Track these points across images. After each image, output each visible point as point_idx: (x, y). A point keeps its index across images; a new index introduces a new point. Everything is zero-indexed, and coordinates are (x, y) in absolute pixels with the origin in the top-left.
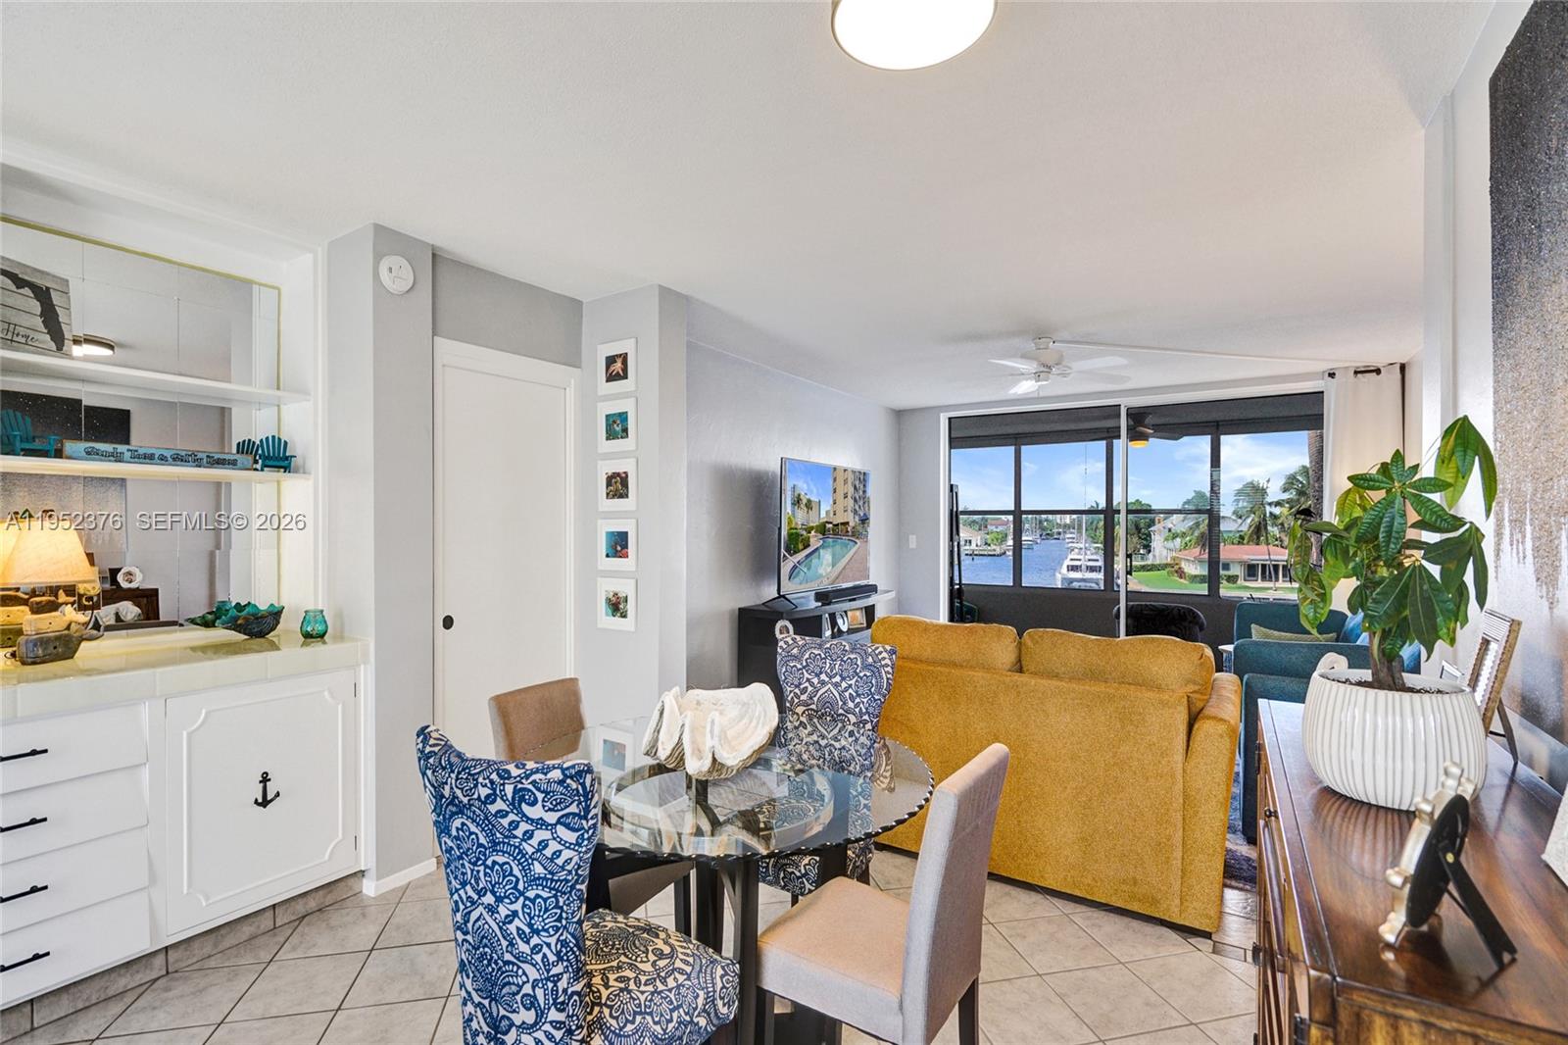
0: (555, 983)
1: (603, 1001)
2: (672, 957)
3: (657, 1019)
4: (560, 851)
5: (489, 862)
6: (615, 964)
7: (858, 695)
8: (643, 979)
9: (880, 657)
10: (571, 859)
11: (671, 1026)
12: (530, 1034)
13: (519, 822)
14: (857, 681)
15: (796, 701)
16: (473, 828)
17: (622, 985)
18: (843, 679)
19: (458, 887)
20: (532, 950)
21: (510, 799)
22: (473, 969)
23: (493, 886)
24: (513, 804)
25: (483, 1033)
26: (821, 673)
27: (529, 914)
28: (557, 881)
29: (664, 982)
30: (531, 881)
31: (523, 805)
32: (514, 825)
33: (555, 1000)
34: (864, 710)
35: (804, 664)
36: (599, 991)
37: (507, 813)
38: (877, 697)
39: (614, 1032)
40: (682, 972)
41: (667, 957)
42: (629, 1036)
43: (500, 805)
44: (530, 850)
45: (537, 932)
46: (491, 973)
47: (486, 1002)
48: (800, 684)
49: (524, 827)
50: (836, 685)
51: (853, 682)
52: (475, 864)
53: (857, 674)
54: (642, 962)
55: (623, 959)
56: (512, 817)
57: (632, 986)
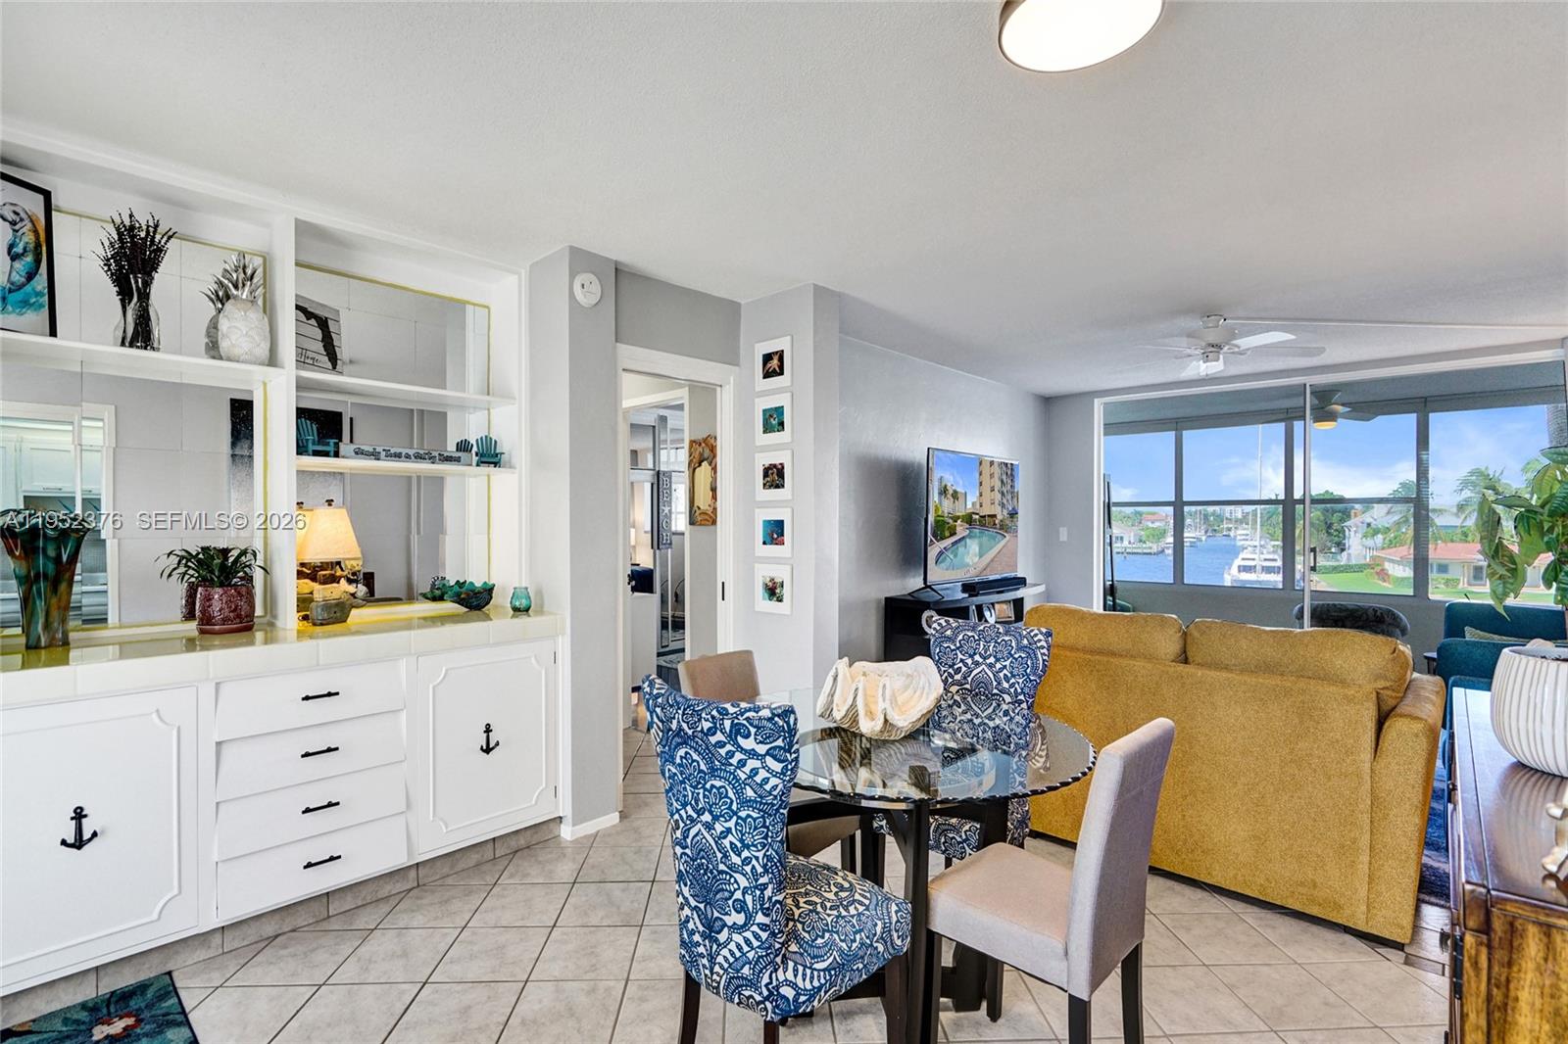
0: (762, 891)
1: (796, 918)
2: (852, 890)
3: (843, 938)
4: (768, 779)
5: (708, 786)
6: (803, 890)
7: (1013, 676)
8: (828, 905)
9: (1036, 639)
10: (777, 786)
11: (854, 945)
12: (740, 933)
13: (734, 752)
14: (1011, 662)
15: (950, 680)
16: (695, 756)
17: (811, 907)
18: (998, 660)
19: (679, 807)
20: (743, 862)
21: (728, 731)
22: (691, 877)
23: (711, 806)
24: (730, 736)
25: (699, 932)
26: (975, 654)
27: (741, 831)
28: (765, 804)
29: (847, 909)
30: (744, 803)
31: (739, 738)
32: (730, 754)
33: (761, 905)
34: (1019, 690)
35: (958, 645)
36: (791, 910)
37: (725, 744)
38: (1032, 678)
39: (807, 943)
40: (861, 903)
41: (845, 890)
42: (820, 947)
43: (719, 737)
44: (743, 776)
45: (747, 847)
46: (706, 881)
47: (702, 906)
48: (954, 664)
49: (739, 756)
50: (991, 666)
51: (1007, 663)
52: (695, 787)
53: (1012, 656)
54: (825, 891)
55: (809, 887)
56: (729, 747)
57: (819, 909)
